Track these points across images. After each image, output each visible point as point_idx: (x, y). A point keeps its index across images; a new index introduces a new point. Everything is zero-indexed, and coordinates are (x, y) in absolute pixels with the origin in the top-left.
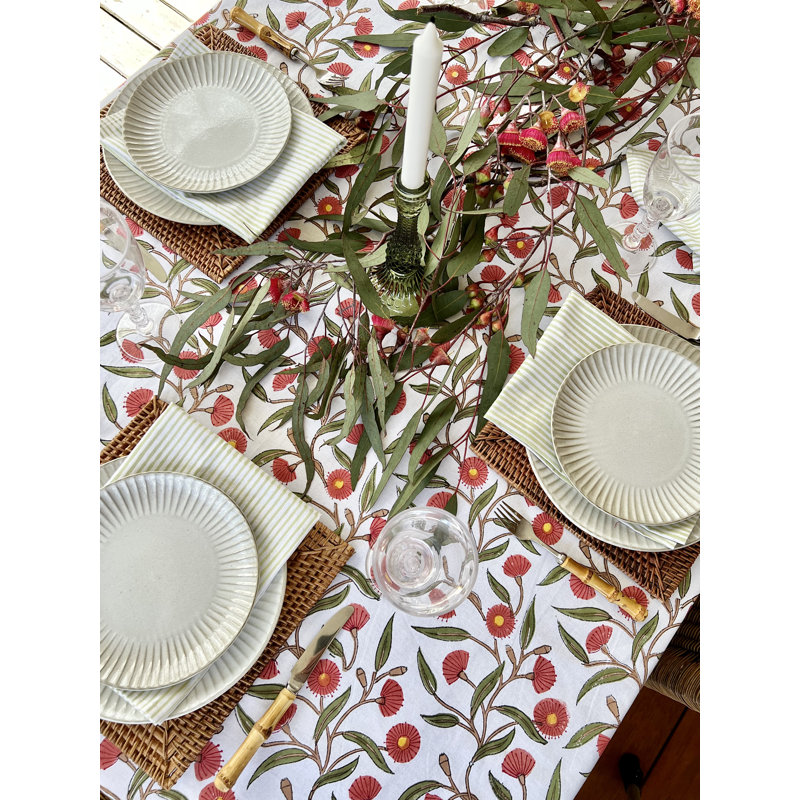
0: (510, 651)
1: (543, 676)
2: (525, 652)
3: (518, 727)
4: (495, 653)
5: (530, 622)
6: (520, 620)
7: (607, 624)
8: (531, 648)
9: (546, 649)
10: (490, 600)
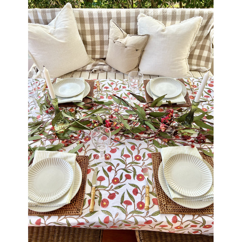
0: (112, 186)
1: (112, 196)
2: (114, 190)
3: (99, 198)
4: (109, 184)
5: (120, 187)
6: (119, 184)
7: (133, 203)
8: (115, 190)
9: (118, 193)
10: (118, 176)
